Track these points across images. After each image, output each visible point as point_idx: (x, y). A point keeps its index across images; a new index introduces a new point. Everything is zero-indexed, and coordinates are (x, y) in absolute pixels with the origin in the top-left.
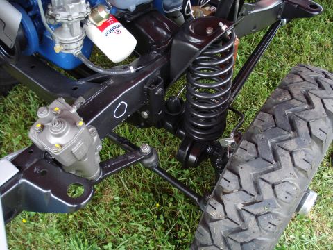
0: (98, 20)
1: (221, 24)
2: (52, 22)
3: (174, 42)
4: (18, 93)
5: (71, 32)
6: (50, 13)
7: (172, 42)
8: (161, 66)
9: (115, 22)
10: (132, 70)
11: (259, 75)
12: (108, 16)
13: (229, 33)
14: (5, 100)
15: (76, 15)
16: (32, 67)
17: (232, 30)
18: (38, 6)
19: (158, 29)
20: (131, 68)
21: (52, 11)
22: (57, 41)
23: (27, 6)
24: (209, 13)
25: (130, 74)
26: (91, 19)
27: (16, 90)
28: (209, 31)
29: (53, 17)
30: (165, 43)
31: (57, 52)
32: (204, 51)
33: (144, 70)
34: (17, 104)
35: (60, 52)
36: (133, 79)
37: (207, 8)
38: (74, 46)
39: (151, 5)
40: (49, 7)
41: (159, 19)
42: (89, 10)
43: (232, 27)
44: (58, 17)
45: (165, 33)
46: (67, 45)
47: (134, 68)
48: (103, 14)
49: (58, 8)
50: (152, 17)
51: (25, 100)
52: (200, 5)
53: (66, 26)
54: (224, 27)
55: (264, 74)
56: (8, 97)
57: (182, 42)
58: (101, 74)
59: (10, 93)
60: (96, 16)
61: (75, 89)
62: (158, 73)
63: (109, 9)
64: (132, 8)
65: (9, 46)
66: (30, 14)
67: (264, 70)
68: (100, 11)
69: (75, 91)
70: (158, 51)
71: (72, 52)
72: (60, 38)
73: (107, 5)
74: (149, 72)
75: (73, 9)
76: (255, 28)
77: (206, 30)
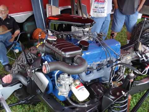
0: (76, 85)
1: (122, 92)
2: (59, 83)
3: (104, 96)
4: (40, 105)
5: (65, 88)
6: (59, 81)
7: (103, 96)
8: (98, 105)
9: (82, 86)
10: (86, 106)
11: (144, 109)
12: (80, 84)
13: (125, 95)
14: (35, 107)
15: (68, 83)
16: (49, 98)
17: (127, 94)
18: (55, 77)
19: (98, 89)
20: (86, 105)
21: (60, 80)
22: (60, 91)
23: (51, 76)
24: (119, 85)
25: (85, 107)
26: (73, 84)
27: (40, 104)
28: (118, 94)
29: (60, 82)
30: (101, 96)
31: (59, 95)
32: (115, 102)
33: (91, 106)
34: (39, 110)
35: (60, 95)
36: (87, 109)
37: (119, 83)
38: (65, 93)
39: (97, 80)
40: (59, 78)
41: (99, 86)
42: (73, 81)
43: (127, 93)
44: (61, 83)
45: (101, 91)
46: (63, 92)
47: (87, 105)
48: (78, 83)
49: (62, 79)
50: (97, 85)
51: (43, 108)
52: (116, 81)
53: (64, 86)
54: (124, 93)
55: (146, 109)
56: (36, 106)
57: (107, 97)
58: (73, 105)
59: (37, 105)
60: (75, 83)
61: (64, 110)
62: (96, 108)
63: (80, 81)
64: (89, 81)
65: (42, 92)
66: (52, 79)
67: (146, 107)
68: (77, 82)
69: (63, 111)
70: (97, 99)
71: (64, 95)
72: (61, 90)
73: (80, 80)
74: (93, 107)
75: (67, 81)
76: (140, 91)
77: (116, 93)
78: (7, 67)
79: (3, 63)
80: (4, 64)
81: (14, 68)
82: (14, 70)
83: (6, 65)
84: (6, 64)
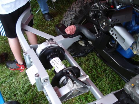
16: (113, 54)
31: (135, 53)
61: (136, 69)
78: (47, 15)
79: (43, 11)
80: (44, 13)
81: (66, 18)
82: (67, 20)
83: (46, 14)
84: (46, 12)
